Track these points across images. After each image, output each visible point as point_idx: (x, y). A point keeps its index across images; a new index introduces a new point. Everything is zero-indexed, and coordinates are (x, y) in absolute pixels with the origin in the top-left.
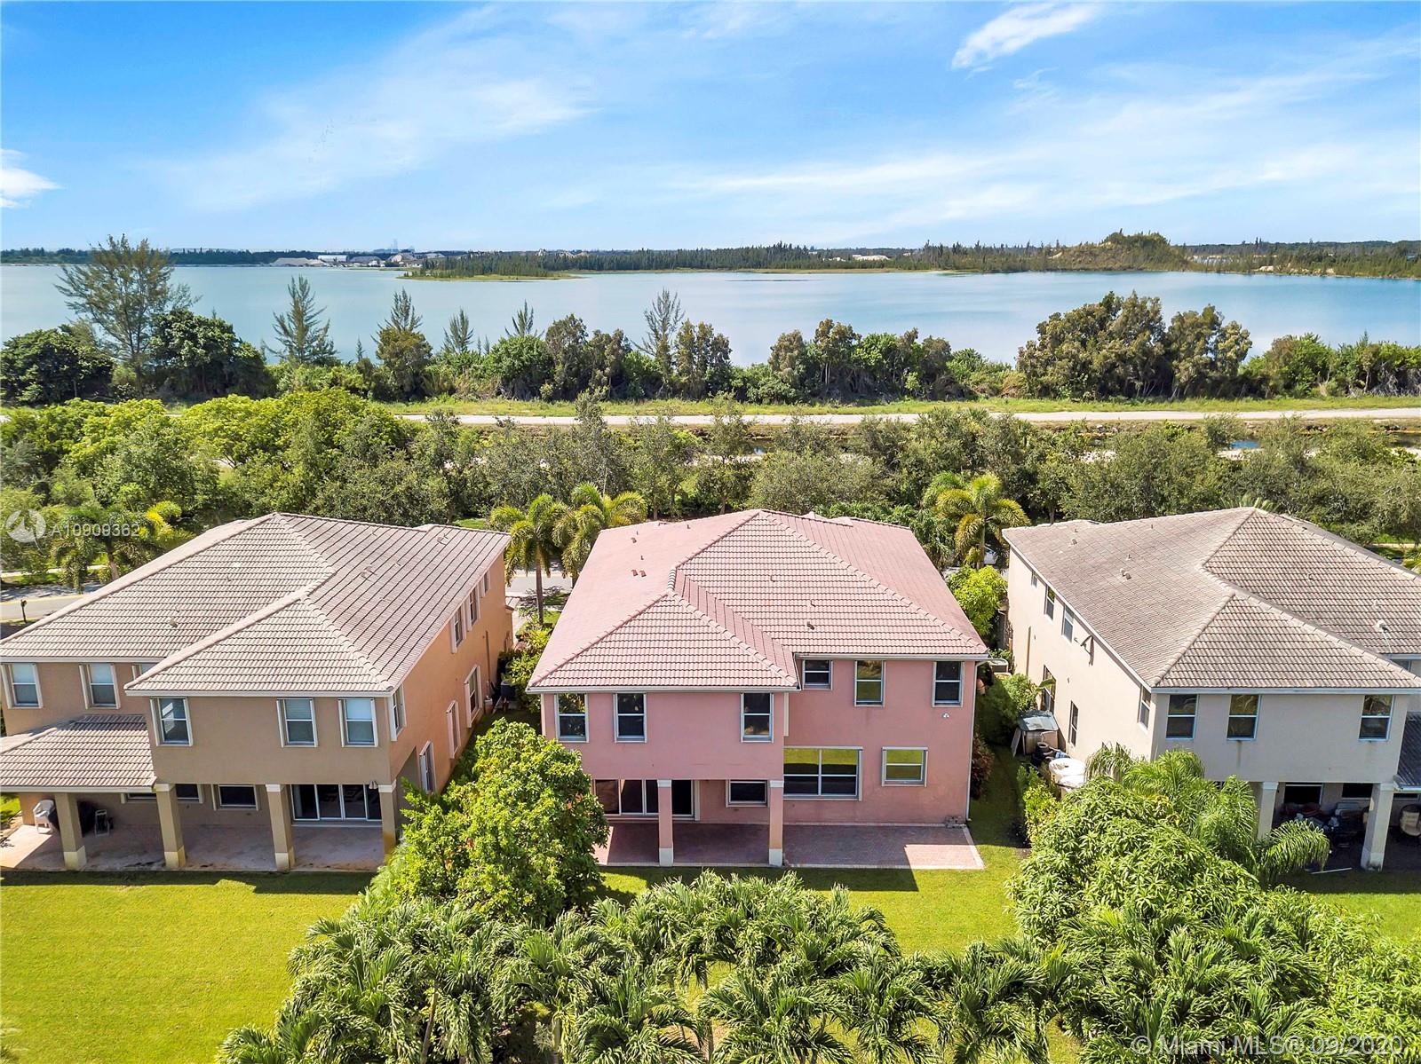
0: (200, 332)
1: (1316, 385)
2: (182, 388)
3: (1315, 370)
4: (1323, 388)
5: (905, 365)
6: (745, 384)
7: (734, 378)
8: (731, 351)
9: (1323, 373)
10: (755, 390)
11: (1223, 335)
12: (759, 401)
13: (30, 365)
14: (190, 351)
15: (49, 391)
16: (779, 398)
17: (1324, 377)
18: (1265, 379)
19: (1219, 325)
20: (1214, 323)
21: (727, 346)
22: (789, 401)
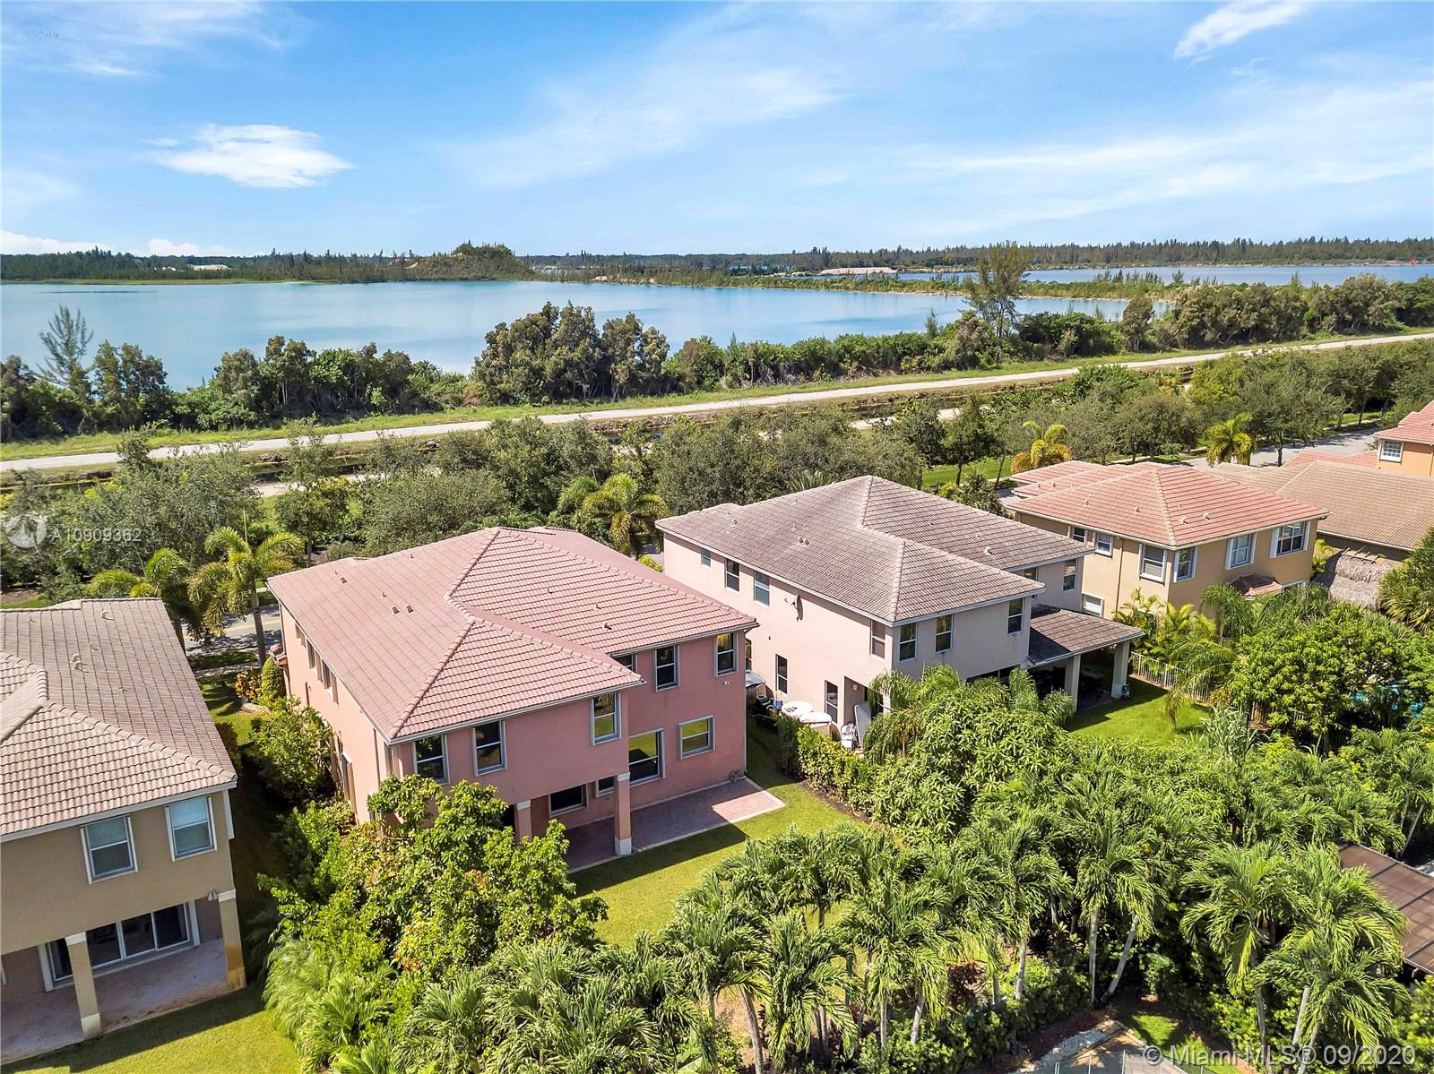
1: (718, 380)
3: (716, 367)
4: (723, 382)
5: (366, 381)
6: (193, 411)
7: (177, 405)
8: (166, 374)
9: (720, 369)
10: (207, 417)
11: (645, 341)
12: (214, 427)
16: (234, 423)
17: (722, 374)
18: (681, 377)
19: (640, 330)
20: (637, 329)
21: (161, 369)
22: (251, 425)
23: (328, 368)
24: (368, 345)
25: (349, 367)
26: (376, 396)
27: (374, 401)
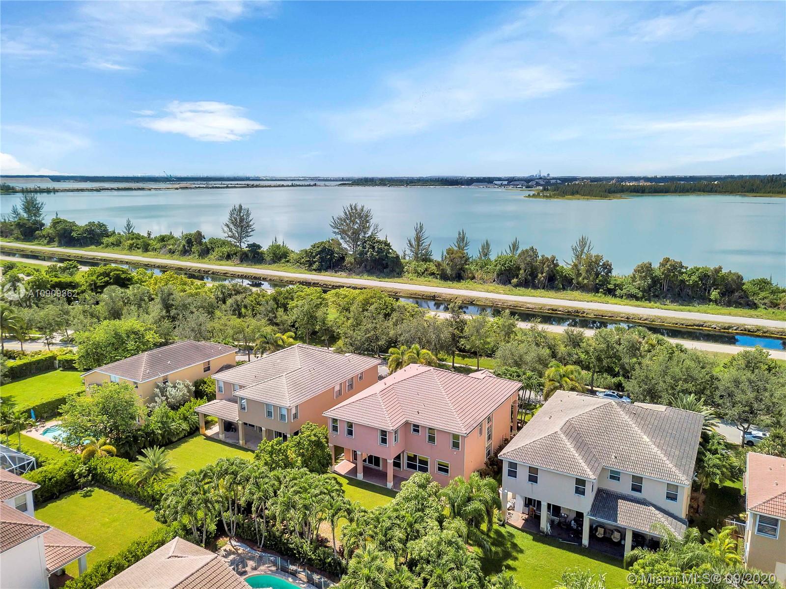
0: (376, 245)
2: (368, 267)
5: (712, 285)
6: (615, 287)
7: (610, 284)
8: (613, 269)
10: (620, 291)
12: (621, 297)
13: (317, 255)
14: (371, 253)
15: (322, 265)
16: (632, 296)
21: (611, 267)
22: (637, 299)
23: (690, 276)
24: (717, 267)
25: (704, 277)
26: (714, 294)
27: (712, 297)
